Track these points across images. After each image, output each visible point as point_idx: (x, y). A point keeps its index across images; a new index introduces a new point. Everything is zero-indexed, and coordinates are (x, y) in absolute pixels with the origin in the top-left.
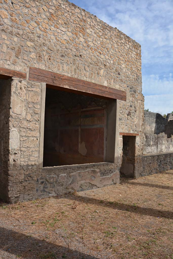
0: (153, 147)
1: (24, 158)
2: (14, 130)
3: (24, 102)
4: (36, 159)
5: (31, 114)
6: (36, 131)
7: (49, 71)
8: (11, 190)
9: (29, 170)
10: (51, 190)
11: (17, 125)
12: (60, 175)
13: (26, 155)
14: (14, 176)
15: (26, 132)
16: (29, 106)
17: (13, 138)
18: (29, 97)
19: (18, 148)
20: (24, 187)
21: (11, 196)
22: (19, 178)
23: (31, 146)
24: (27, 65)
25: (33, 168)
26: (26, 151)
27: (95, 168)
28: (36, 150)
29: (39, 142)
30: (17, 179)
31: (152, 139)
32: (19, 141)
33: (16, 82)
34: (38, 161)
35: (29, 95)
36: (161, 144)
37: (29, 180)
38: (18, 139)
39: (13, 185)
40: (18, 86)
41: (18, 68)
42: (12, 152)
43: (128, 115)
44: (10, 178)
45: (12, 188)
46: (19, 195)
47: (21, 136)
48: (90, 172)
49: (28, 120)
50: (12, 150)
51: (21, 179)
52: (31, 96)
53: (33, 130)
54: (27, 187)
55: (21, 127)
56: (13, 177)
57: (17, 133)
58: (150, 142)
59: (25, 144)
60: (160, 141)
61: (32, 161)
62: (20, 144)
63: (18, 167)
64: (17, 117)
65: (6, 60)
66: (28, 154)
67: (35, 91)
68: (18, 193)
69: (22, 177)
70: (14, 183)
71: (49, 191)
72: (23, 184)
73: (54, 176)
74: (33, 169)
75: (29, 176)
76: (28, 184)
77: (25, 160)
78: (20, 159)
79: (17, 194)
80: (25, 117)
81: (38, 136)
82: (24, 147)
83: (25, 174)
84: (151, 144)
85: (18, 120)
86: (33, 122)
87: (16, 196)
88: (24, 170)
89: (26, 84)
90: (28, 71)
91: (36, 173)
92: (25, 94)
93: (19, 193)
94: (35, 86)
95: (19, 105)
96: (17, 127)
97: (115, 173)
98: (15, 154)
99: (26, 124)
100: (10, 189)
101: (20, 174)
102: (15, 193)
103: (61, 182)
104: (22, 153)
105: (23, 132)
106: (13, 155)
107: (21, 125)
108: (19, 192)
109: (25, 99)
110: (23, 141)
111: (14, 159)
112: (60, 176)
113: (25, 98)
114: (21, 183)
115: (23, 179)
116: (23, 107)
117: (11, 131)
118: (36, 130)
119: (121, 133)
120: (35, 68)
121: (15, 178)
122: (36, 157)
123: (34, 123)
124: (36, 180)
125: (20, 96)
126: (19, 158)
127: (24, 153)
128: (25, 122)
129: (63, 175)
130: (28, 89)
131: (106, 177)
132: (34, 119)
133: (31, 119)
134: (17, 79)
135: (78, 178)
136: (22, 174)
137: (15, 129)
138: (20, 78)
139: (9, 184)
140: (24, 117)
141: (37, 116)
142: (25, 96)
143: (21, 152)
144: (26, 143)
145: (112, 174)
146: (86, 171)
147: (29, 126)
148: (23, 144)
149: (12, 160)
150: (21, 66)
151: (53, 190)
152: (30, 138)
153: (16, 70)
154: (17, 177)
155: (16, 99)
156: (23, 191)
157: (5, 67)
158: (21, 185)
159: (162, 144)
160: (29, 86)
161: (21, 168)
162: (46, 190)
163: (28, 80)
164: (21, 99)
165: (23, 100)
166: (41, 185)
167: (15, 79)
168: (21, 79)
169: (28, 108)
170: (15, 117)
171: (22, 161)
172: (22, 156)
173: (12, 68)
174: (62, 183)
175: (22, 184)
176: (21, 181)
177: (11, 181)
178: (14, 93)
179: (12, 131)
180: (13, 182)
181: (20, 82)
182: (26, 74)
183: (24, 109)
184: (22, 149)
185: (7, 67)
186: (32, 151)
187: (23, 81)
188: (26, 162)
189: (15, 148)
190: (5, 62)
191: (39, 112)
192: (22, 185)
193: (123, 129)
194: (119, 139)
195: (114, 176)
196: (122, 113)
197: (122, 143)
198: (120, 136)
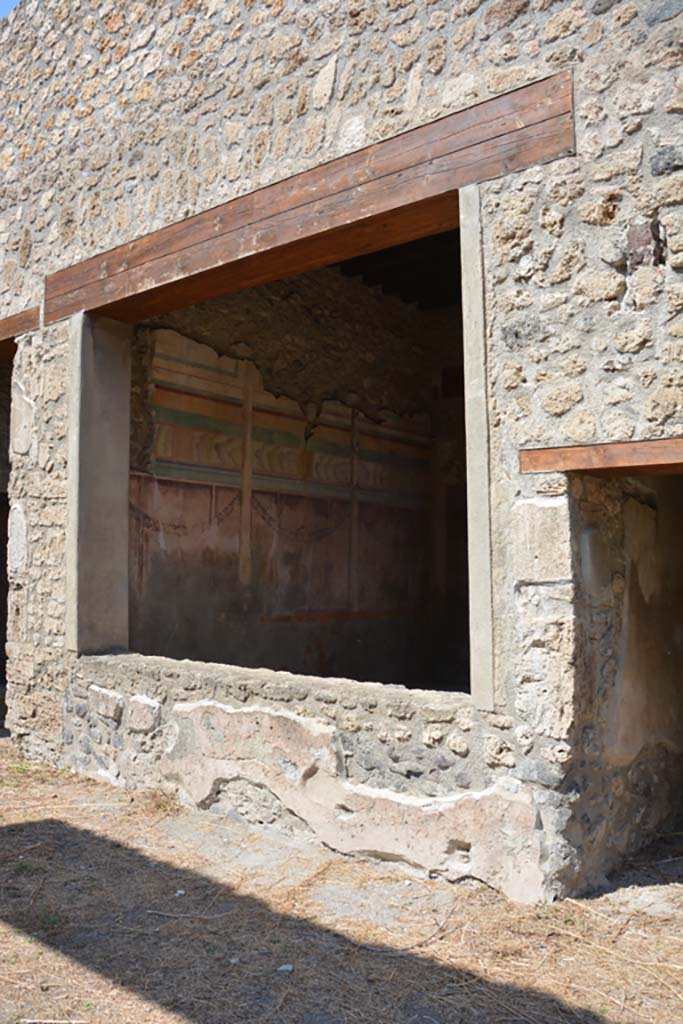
1: (35, 602)
2: (15, 508)
3: (34, 408)
4: (61, 609)
5: (48, 442)
6: (60, 504)
7: (93, 254)
8: (10, 705)
9: (46, 649)
10: (105, 750)
11: (21, 490)
12: (133, 698)
13: (40, 594)
14: (13, 660)
15: (39, 512)
16: (44, 418)
17: (13, 535)
18: (44, 386)
19: (24, 569)
20: (34, 708)
21: (9, 727)
22: (23, 672)
23: (49, 562)
24: (41, 278)
25: (54, 644)
26: (39, 580)
27: (300, 708)
28: (62, 577)
30: (20, 672)
32: (25, 542)
33: (20, 351)
34: (65, 619)
35: (45, 380)
37: (45, 687)
38: (23, 536)
39: (12, 690)
40: (25, 361)
41: (23, 303)
42: (11, 580)
44: (7, 665)
45: (12, 701)
47: (30, 527)
49: (42, 467)
50: (12, 575)
51: (28, 679)
52: (50, 380)
53: (55, 501)
54: (41, 710)
55: (29, 494)
56: (13, 664)
57: (20, 516)
59: (37, 555)
61: (52, 617)
62: (26, 555)
63: (22, 634)
64: (21, 465)
66: (44, 590)
67: (58, 357)
68: (23, 722)
69: (31, 669)
70: (15, 686)
71: (101, 753)
72: (34, 696)
73: (110, 694)
74: (54, 648)
75: (48, 673)
76: (43, 700)
77: (37, 613)
78: (27, 605)
79: (21, 726)
80: (37, 457)
81: (66, 524)
82: (36, 566)
83: (35, 661)
86: (54, 473)
87: (18, 730)
89: (40, 342)
90: (42, 297)
91: (61, 663)
92: (38, 378)
94: (57, 338)
95: (23, 424)
96: (22, 497)
98: (19, 587)
99: (39, 483)
100: (9, 702)
101: (26, 656)
102: (17, 720)
103: (138, 733)
105: (32, 511)
106: (14, 589)
107: (28, 488)
108: (24, 719)
109: (37, 397)
110: (34, 544)
111: (16, 604)
112: (131, 704)
113: (38, 393)
114: (29, 689)
115: (31, 678)
116: (30, 425)
117: (11, 510)
118: (61, 501)
120: (58, 272)
121: (17, 671)
122: (59, 603)
123: (57, 473)
124: (64, 694)
125: (28, 393)
126: (26, 602)
128: (37, 478)
129: (144, 700)
130: (44, 358)
132: (56, 459)
133: (49, 460)
134: (23, 337)
135: (205, 739)
136: (30, 659)
137: (18, 505)
138: (28, 329)
139: (7, 686)
140: (35, 460)
141: (62, 446)
142: (37, 386)
143: (29, 582)
144: (39, 550)
147: (45, 488)
148: (33, 555)
149: (12, 609)
150: (30, 288)
151: (113, 756)
152: (48, 532)
153: (20, 309)
154: (20, 666)
155: (17, 406)
156: (32, 719)
157: (3, 316)
158: (28, 697)
160: (45, 347)
161: (28, 639)
162: (94, 746)
163: (43, 328)
165: (31, 401)
166: (78, 719)
167: (19, 341)
168: (29, 333)
169: (42, 426)
170: (17, 463)
171: (30, 614)
172: (32, 597)
173: (14, 309)
174: (142, 736)
175: (31, 694)
176: (28, 683)
177: (10, 676)
178: (14, 388)
181: (29, 342)
182: (38, 309)
183: (36, 432)
184: (31, 571)
185: (4, 313)
186: (51, 579)
187: (34, 335)
188: (39, 617)
189: (17, 566)
191: (65, 432)
193: (569, 410)
194: (509, 512)
195: (466, 816)
196: (541, 273)
197: (566, 547)
198: (529, 482)
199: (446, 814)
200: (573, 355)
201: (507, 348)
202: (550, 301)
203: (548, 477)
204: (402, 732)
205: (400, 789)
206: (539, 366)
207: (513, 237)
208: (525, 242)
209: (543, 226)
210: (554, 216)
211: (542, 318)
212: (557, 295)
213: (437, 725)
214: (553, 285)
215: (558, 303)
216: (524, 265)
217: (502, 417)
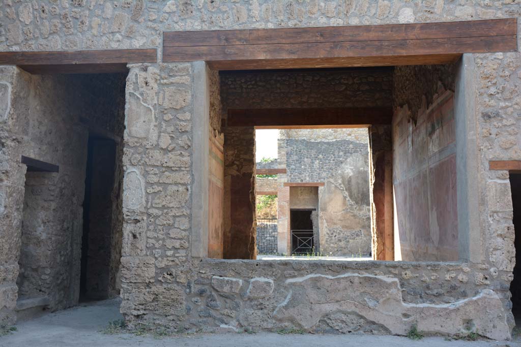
1: (155, 230)
2: (132, 172)
3: (153, 111)
4: (184, 233)
5: (170, 133)
6: (183, 171)
7: (213, 29)
8: (126, 298)
9: (168, 258)
10: (225, 313)
11: (139, 161)
12: (253, 280)
13: (160, 225)
14: (131, 268)
15: (159, 175)
16: (165, 118)
17: (130, 188)
18: (164, 99)
19: (143, 210)
20: (154, 296)
21: (125, 312)
22: (142, 275)
23: (171, 205)
24: (158, 32)
25: (177, 255)
26: (159, 216)
27: (377, 272)
28: (185, 214)
29: (191, 194)
30: (139, 275)
32: (144, 193)
33: (135, 73)
34: (189, 239)
35: (164, 95)
37: (166, 282)
38: (141, 189)
39: (129, 287)
40: (141, 80)
41: (138, 43)
42: (128, 217)
44: (123, 272)
45: (128, 294)
46: (141, 312)
47: (149, 184)
48: (356, 281)
49: (164, 148)
50: (129, 214)
51: (148, 278)
52: (171, 96)
53: (177, 169)
54: (161, 297)
55: (148, 163)
56: (131, 271)
57: (138, 176)
59: (157, 201)
61: (174, 239)
62: (146, 201)
63: (141, 250)
64: (138, 145)
65: (112, 32)
66: (165, 222)
67: (178, 83)
68: (141, 307)
69: (152, 272)
70: (132, 284)
71: (221, 316)
72: (154, 289)
73: (234, 280)
74: (177, 257)
75: (169, 273)
76: (164, 291)
77: (158, 237)
78: (146, 233)
79: (139, 310)
80: (158, 141)
81: (189, 182)
82: (156, 208)
83: (156, 267)
85: (141, 150)
86: (176, 152)
87: (135, 313)
88: (156, 259)
89: (158, 71)
90: (159, 44)
91: (184, 266)
92: (156, 93)
93: (143, 307)
94: (176, 72)
95: (142, 119)
96: (140, 165)
97: (475, 298)
98: (137, 221)
99: (159, 157)
100: (124, 295)
101: (146, 265)
102: (134, 307)
103: (256, 299)
104: (152, 220)
105: (152, 174)
106: (130, 223)
107: (147, 160)
108: (143, 305)
109: (155, 104)
110: (153, 194)
111: (133, 232)
112: (253, 283)
113: (156, 102)
114: (148, 285)
115: (152, 278)
116: (150, 121)
117: (126, 173)
118: (183, 169)
120: (176, 32)
121: (135, 274)
122: (183, 230)
123: (179, 152)
124: (186, 285)
125: (145, 101)
126: (145, 231)
127: (155, 221)
128: (158, 154)
129: (262, 280)
130: (162, 81)
131: (433, 305)
132: (178, 144)
133: (170, 144)
134: (137, 65)
135: (313, 295)
136: (150, 266)
137: (134, 170)
138: (143, 61)
139: (123, 286)
140: (155, 143)
141: (185, 137)
142: (156, 98)
143: (148, 218)
144: (159, 198)
145: (461, 302)
146: (343, 276)
147: (166, 161)
148: (154, 201)
149: (128, 235)
150: (145, 36)
151: (233, 315)
152: (170, 187)
153: (134, 47)
154: (139, 271)
155: (134, 108)
156: (152, 304)
157: (112, 48)
158: (148, 290)
160: (163, 75)
161: (148, 254)
162: (212, 312)
163: (161, 63)
164: (145, 106)
165: (150, 106)
166: (198, 298)
167: (132, 67)
168: (146, 64)
169: (163, 123)
170: (134, 144)
171: (150, 238)
172: (151, 227)
173: (126, 45)
174: (260, 300)
175: (151, 288)
176: (147, 281)
177: (126, 278)
178: (130, 96)
179: (128, 173)
180: (131, 282)
181: (145, 69)
182: (155, 50)
183: (155, 126)
184: (150, 211)
185: (115, 46)
186: (173, 216)
187: (151, 66)
188: (160, 240)
189: (135, 208)
190: (112, 37)
191: (188, 129)
192: (150, 290)
193: (511, 148)
194: (486, 184)
195: (470, 308)
196: (500, 94)
197: (510, 198)
198: (493, 173)
199: (461, 309)
200: (513, 127)
201: (484, 121)
202: (504, 105)
203: (502, 172)
204: (435, 276)
205: (432, 302)
206: (498, 130)
207: (488, 78)
208: (494, 81)
209: (501, 76)
210: (507, 73)
211: (500, 111)
212: (507, 104)
213: (453, 271)
214: (505, 100)
215: (507, 107)
216: (493, 90)
217: (482, 147)
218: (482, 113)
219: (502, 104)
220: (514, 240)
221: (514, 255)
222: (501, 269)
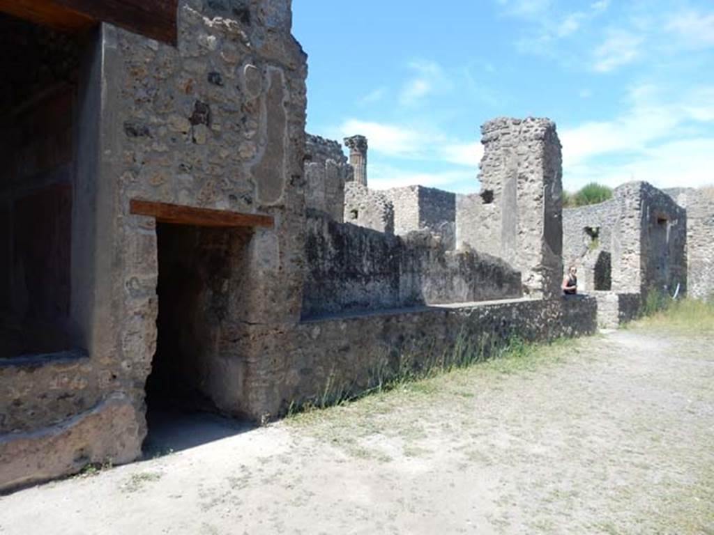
0: (371, 284)
31: (368, 249)
36: (413, 271)
43: (194, 121)
58: (361, 261)
60: (407, 260)
84: (365, 270)
97: (95, 411)
119: (138, 206)
159: (419, 271)
193: (161, 185)
194: (124, 235)
196: (151, 104)
197: (155, 257)
198: (135, 220)
200: (165, 157)
201: (127, 137)
203: (147, 218)
206: (145, 156)
208: (144, 81)
209: (154, 77)
210: (162, 75)
211: (150, 128)
212: (160, 120)
213: (63, 375)
214: (158, 115)
215: (159, 125)
216: (142, 94)
217: (122, 178)
218: (125, 124)
219: (154, 119)
220: (156, 317)
221: (155, 338)
222: (136, 360)
